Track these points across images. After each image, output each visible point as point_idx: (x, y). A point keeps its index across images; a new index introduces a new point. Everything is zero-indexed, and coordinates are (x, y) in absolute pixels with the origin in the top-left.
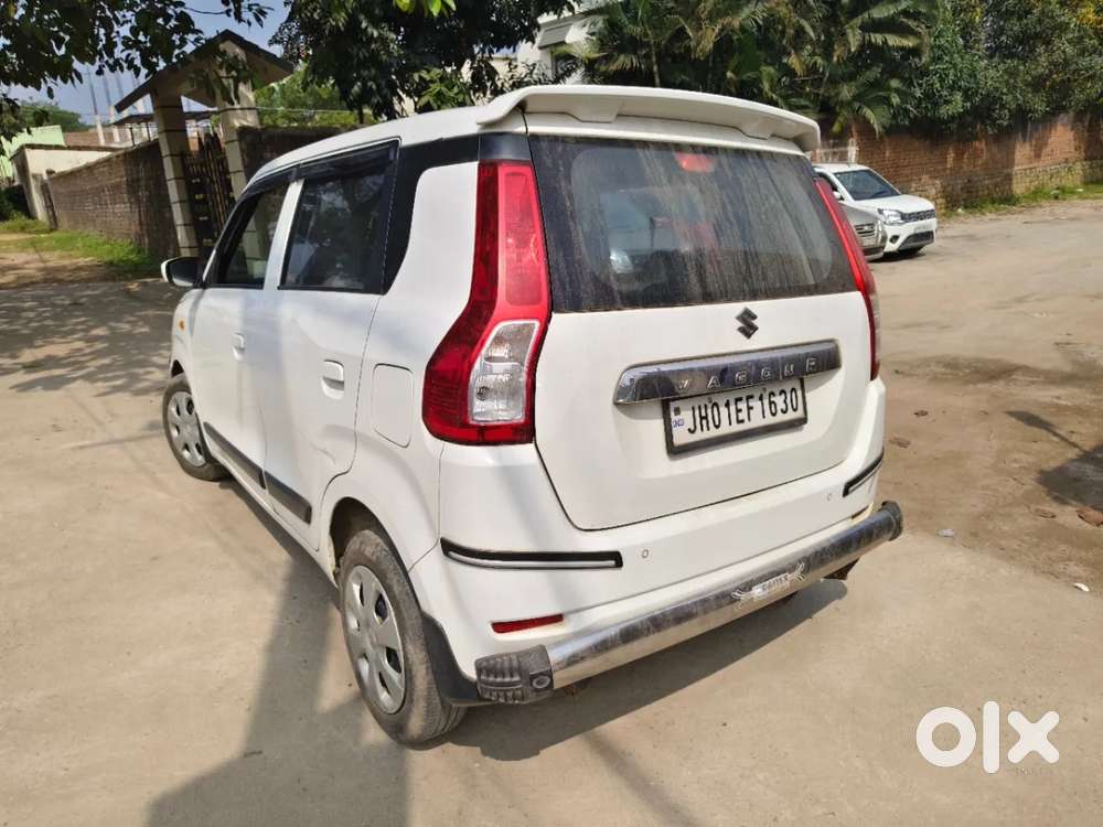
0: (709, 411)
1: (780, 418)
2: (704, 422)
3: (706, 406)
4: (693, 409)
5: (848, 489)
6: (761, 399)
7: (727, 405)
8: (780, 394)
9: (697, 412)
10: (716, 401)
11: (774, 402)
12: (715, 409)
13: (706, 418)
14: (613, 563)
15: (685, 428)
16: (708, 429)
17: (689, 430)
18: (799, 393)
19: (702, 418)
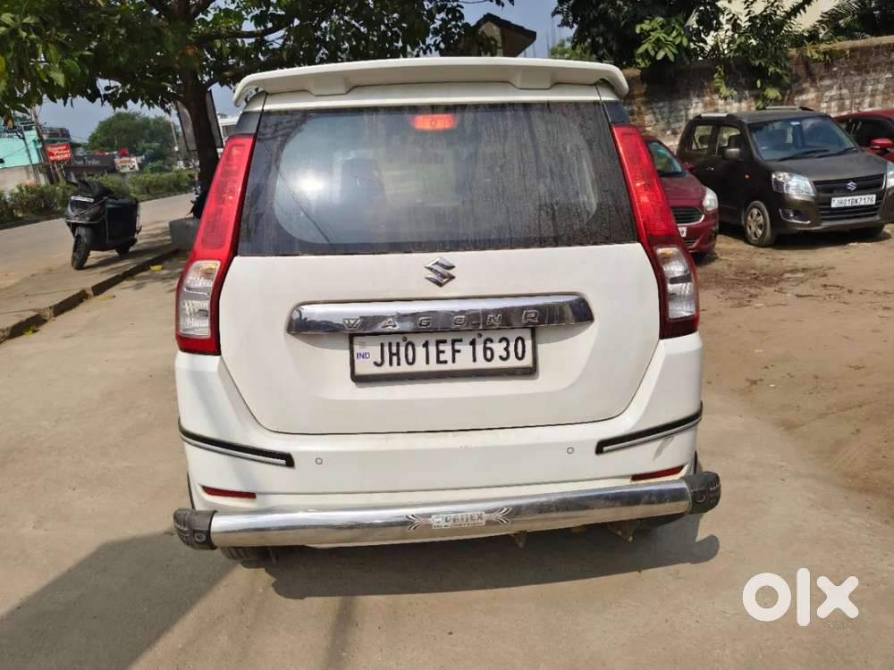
0: (402, 349)
1: (497, 363)
2: (395, 358)
3: (398, 345)
4: (382, 345)
5: (601, 447)
6: (473, 343)
7: (426, 345)
8: (500, 341)
9: (386, 349)
10: (412, 340)
11: (491, 349)
12: (410, 348)
13: (397, 354)
14: (284, 462)
15: (371, 361)
16: (399, 364)
17: (376, 363)
18: (529, 343)
19: (391, 355)
